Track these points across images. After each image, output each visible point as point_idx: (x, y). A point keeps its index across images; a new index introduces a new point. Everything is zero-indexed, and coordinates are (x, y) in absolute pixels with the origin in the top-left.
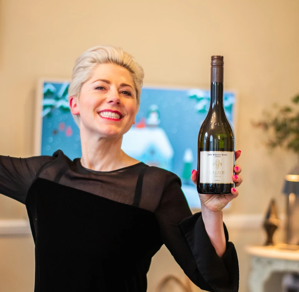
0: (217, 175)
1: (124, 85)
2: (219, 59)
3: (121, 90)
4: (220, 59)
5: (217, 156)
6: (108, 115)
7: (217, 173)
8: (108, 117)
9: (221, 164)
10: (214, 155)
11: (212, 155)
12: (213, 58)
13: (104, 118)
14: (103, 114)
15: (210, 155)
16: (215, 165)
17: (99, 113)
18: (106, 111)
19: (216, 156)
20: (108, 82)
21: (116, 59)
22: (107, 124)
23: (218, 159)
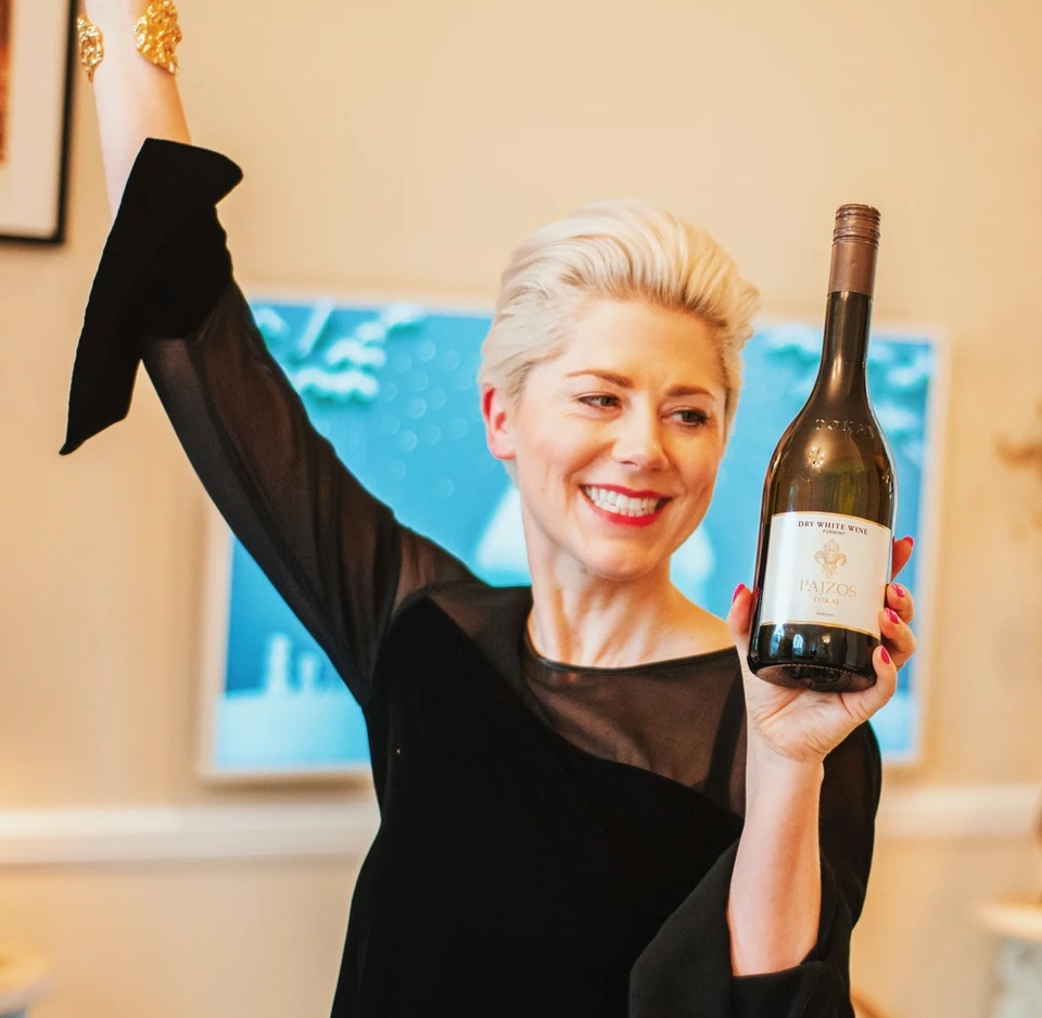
0: (825, 595)
1: (680, 392)
2: (864, 215)
3: (666, 407)
4: (870, 216)
5: (831, 529)
6: (614, 505)
7: (826, 587)
8: (614, 510)
9: (845, 561)
10: (820, 525)
11: (816, 525)
12: (842, 214)
13: (599, 510)
14: (598, 494)
15: (807, 524)
16: (822, 561)
17: (583, 488)
18: (609, 488)
19: (828, 529)
20: (624, 382)
21: (659, 282)
22: (612, 537)
23: (833, 541)
